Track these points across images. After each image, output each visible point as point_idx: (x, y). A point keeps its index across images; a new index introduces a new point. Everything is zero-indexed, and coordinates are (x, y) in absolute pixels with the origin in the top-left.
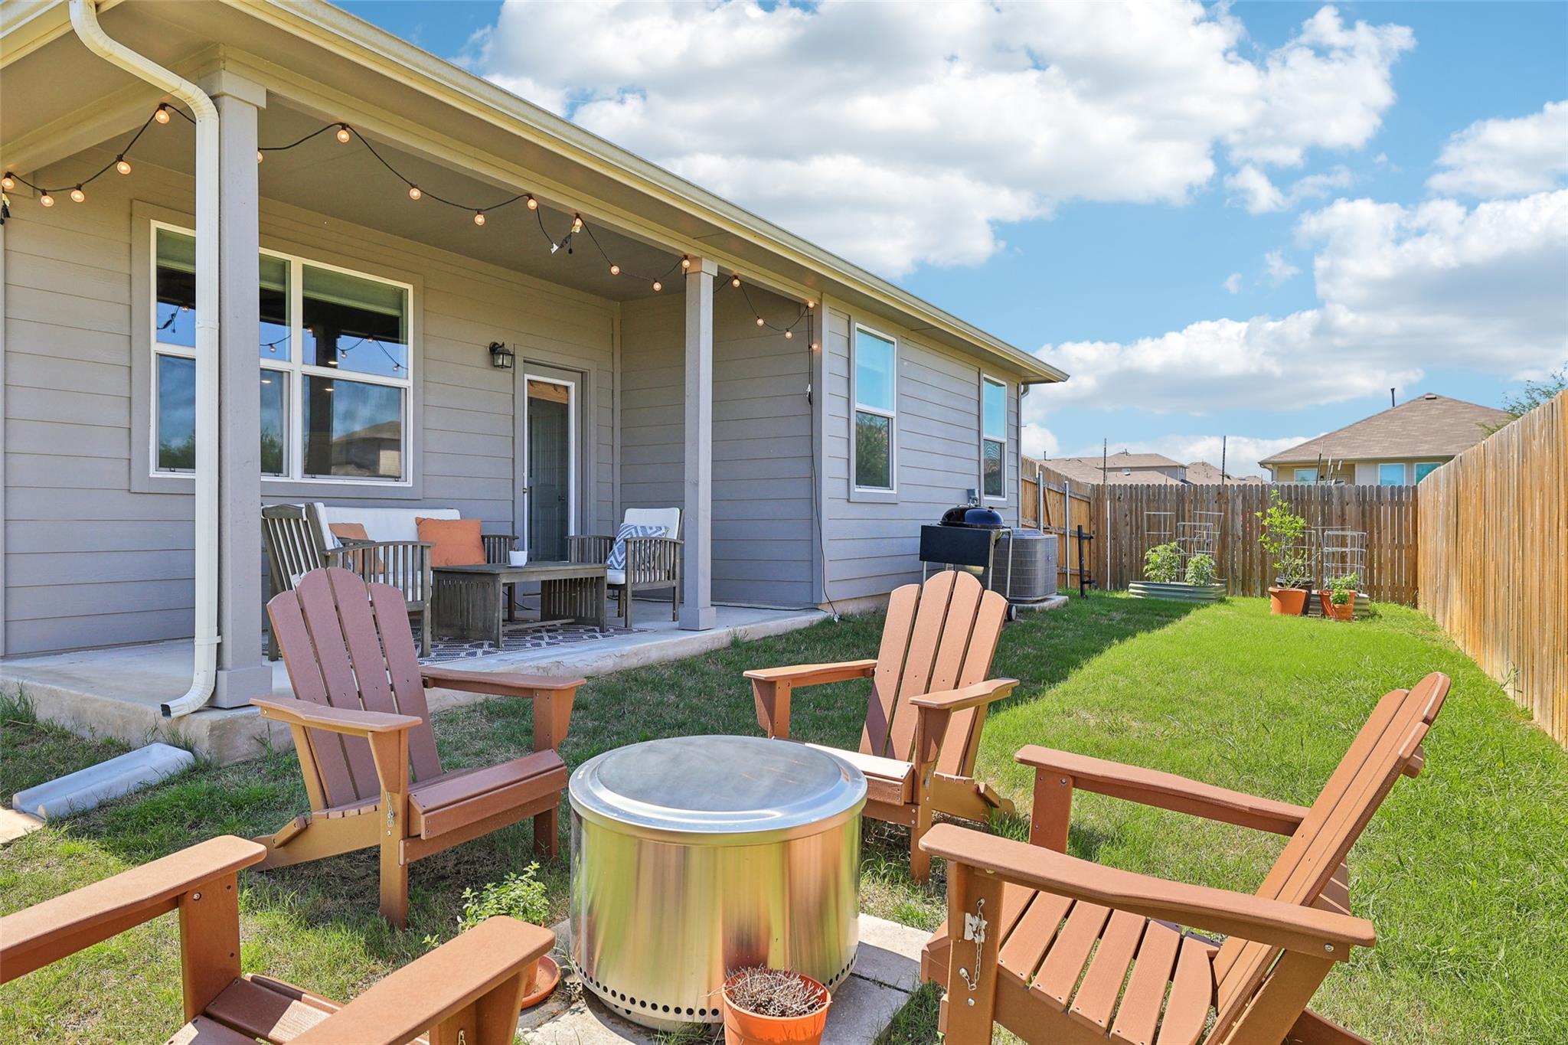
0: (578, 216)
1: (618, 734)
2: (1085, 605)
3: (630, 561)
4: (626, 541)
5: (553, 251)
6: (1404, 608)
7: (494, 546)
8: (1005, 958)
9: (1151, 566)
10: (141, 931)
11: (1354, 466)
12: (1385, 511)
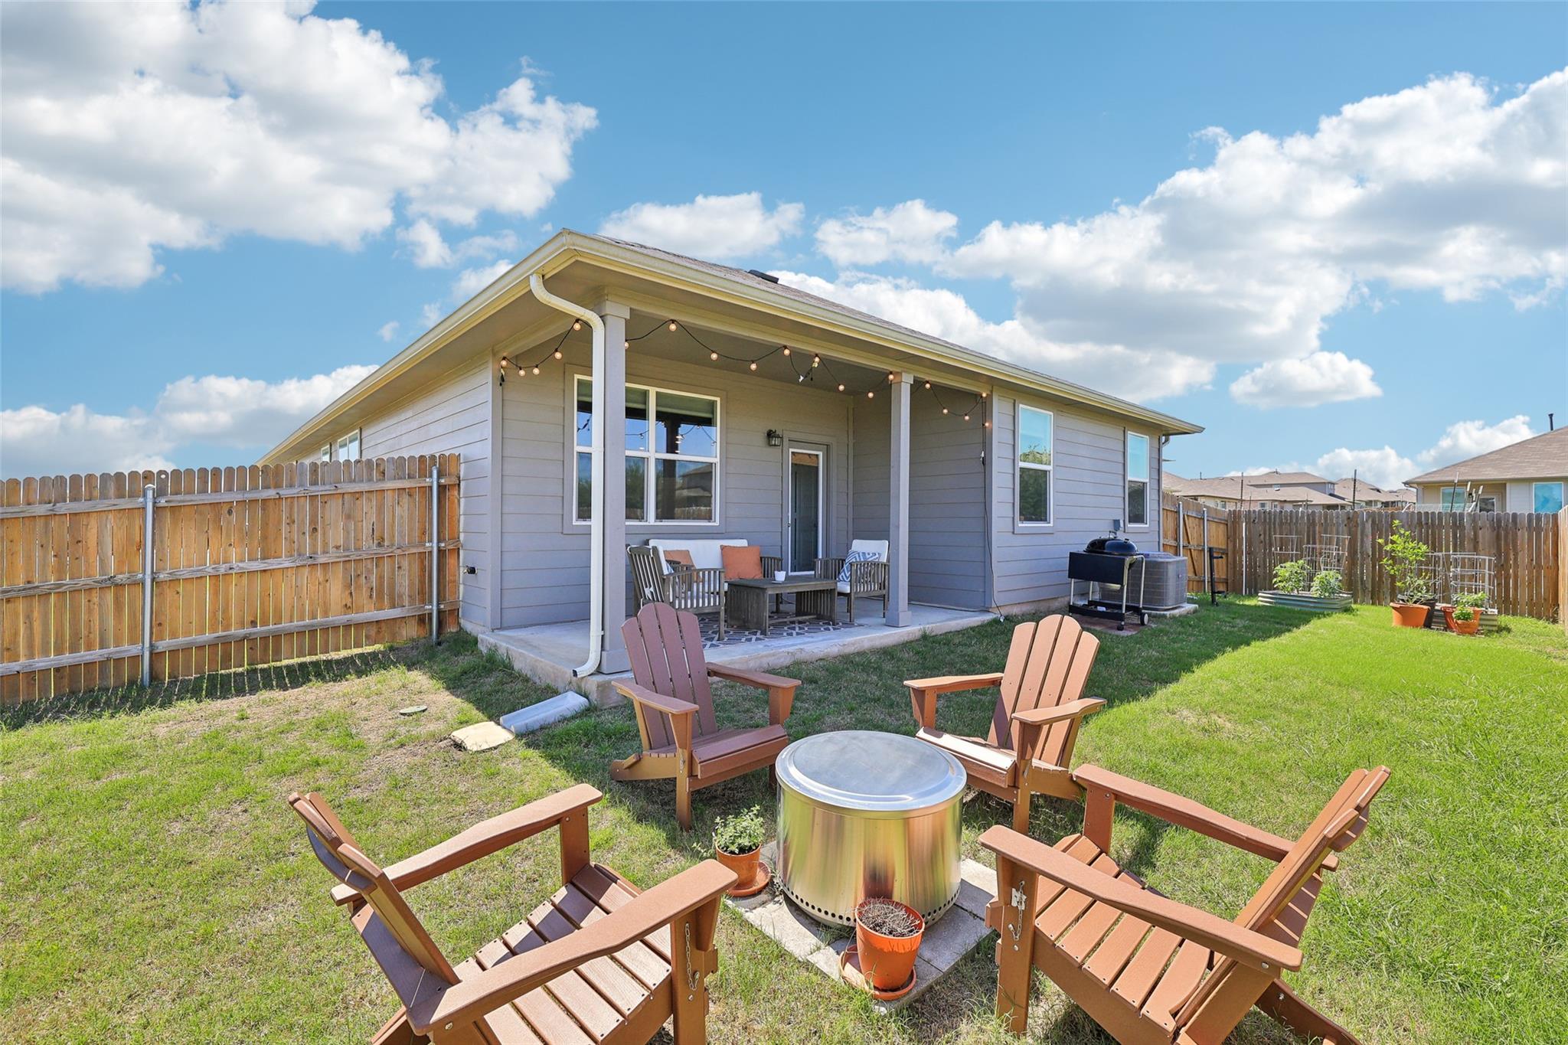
0: (817, 355)
1: (835, 703)
2: (1212, 612)
3: (854, 577)
4: (851, 564)
5: (800, 380)
6: (1541, 622)
7: (767, 565)
8: (1040, 923)
9: (1279, 579)
10: (538, 837)
11: (1505, 484)
12: (1523, 536)
